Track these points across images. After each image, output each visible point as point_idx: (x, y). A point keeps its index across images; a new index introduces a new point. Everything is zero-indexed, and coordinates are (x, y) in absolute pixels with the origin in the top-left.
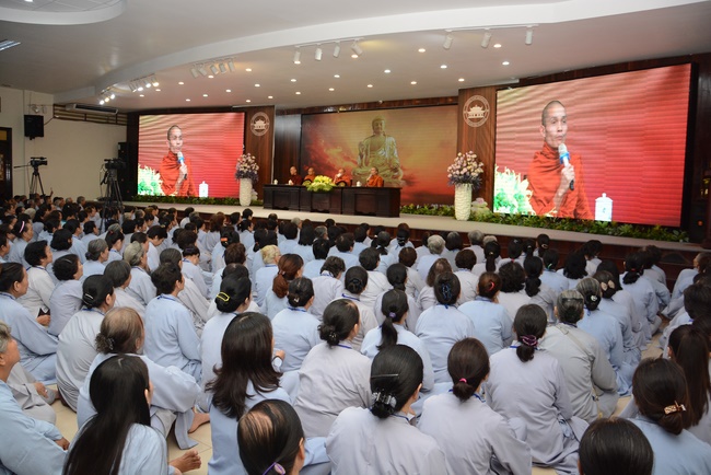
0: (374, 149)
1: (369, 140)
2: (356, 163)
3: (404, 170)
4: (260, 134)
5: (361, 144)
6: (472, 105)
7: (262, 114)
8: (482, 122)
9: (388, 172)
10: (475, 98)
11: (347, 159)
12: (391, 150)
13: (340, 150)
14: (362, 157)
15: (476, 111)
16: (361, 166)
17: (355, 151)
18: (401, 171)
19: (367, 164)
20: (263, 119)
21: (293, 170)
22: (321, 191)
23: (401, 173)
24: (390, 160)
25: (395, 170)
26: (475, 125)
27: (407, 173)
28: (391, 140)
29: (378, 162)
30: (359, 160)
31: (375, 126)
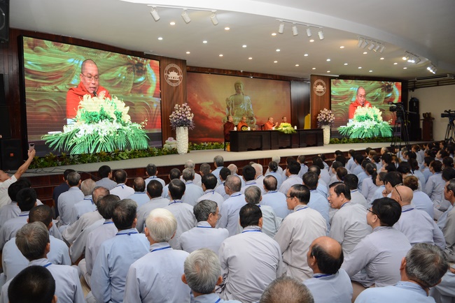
0: (237, 104)
1: (233, 97)
2: (225, 113)
3: (256, 118)
4: (174, 85)
5: (227, 100)
6: (318, 84)
7: (175, 66)
8: (323, 94)
9: (247, 120)
10: (319, 81)
11: (218, 110)
12: (248, 105)
13: (212, 103)
14: (229, 109)
15: (320, 88)
17: (224, 105)
19: (233, 114)
20: (176, 70)
23: (255, 120)
24: (248, 112)
25: (252, 118)
26: (319, 95)
27: (259, 121)
28: (247, 98)
29: (241, 113)
30: (227, 111)
31: (237, 87)
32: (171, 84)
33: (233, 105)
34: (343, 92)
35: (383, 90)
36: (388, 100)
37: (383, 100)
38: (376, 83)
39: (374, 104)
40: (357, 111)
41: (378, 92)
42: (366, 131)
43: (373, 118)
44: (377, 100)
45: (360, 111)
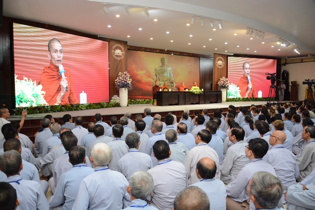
0: (162, 72)
1: (160, 68)
2: (154, 79)
3: (176, 83)
5: (156, 70)
6: (219, 60)
7: (120, 45)
8: (222, 67)
9: (169, 84)
10: (220, 58)
11: (149, 77)
12: (170, 73)
13: (145, 72)
14: (157, 76)
15: (220, 62)
17: (153, 73)
18: (174, 83)
19: (159, 80)
20: (120, 48)
23: (175, 84)
24: (170, 78)
26: (220, 67)
27: (177, 85)
28: (169, 69)
29: (165, 79)
31: (163, 61)
32: (116, 58)
33: (160, 73)
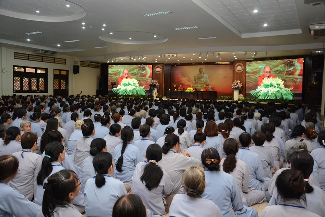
0: (200, 78)
1: (198, 76)
4: (159, 73)
5: (195, 77)
6: (238, 66)
7: (159, 66)
8: (241, 72)
10: (239, 64)
11: (190, 82)
12: (207, 79)
13: (187, 79)
15: (240, 68)
16: (195, 84)
19: (198, 84)
20: (160, 68)
21: (175, 86)
22: (191, 93)
23: (210, 87)
24: (206, 82)
25: (208, 85)
26: (239, 72)
27: (212, 87)
28: (206, 76)
29: (202, 83)
30: (194, 82)
31: (201, 71)
33: (198, 79)
34: (254, 69)
35: (285, 66)
36: (290, 73)
37: (286, 73)
38: (279, 62)
39: (278, 77)
40: (263, 81)
41: (281, 67)
42: (270, 95)
43: (277, 86)
44: (280, 73)
45: (266, 81)
